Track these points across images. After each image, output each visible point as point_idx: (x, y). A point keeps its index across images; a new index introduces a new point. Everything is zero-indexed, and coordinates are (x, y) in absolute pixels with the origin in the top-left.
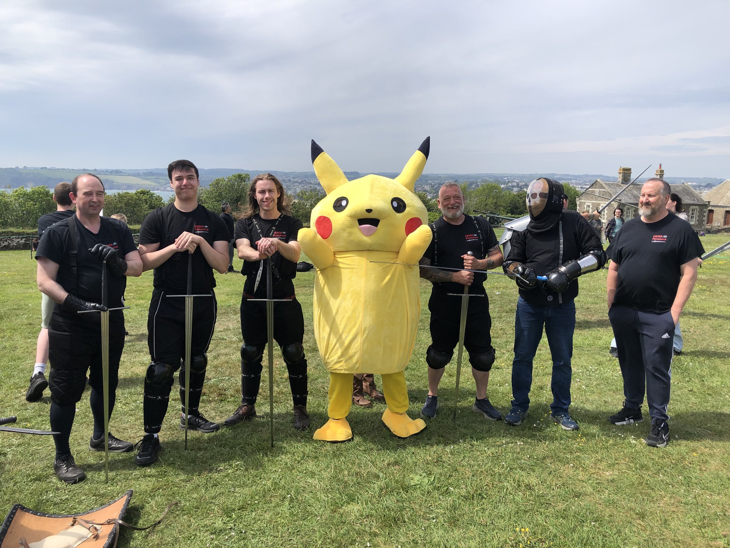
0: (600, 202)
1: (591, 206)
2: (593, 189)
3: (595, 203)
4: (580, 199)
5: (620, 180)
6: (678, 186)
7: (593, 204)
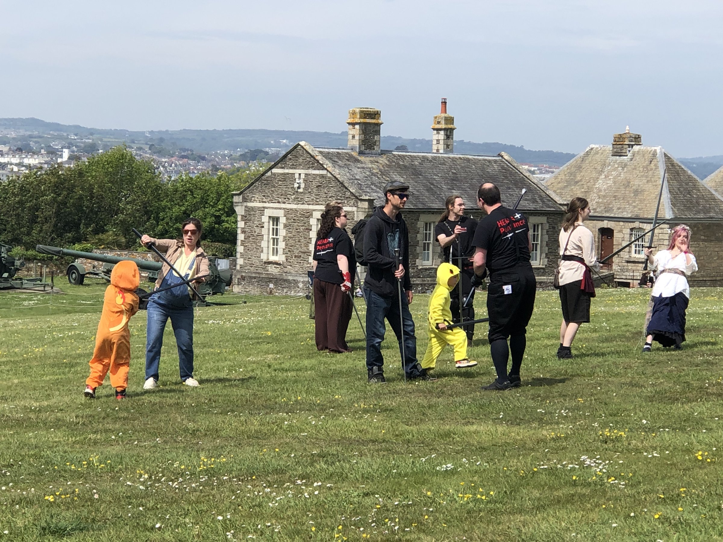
0: (311, 207)
1: (283, 220)
2: (286, 171)
3: (296, 210)
4: (245, 200)
5: (356, 143)
6: (489, 161)
7: (287, 212)
